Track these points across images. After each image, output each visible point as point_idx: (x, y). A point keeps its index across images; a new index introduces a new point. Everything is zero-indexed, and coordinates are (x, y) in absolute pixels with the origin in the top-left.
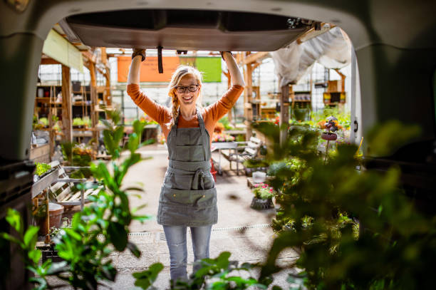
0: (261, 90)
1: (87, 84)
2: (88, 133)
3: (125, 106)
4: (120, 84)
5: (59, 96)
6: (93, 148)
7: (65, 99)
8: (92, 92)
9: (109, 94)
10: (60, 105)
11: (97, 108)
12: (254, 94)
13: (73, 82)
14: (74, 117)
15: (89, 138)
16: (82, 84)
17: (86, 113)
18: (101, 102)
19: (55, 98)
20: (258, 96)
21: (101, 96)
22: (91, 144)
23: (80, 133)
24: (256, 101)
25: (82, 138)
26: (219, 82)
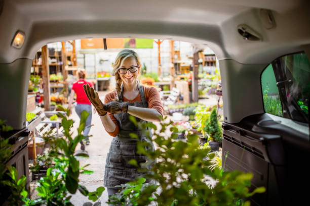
0: (182, 53)
1: (59, 50)
2: (60, 85)
3: (86, 65)
4: (82, 50)
5: (40, 59)
6: (65, 96)
7: (44, 60)
8: (62, 55)
9: (75, 57)
10: (41, 66)
11: (67, 68)
12: (176, 57)
13: (49, 49)
14: (51, 73)
15: (61, 88)
16: (56, 50)
17: (59, 70)
18: (69, 63)
19: (37, 60)
20: (179, 58)
21: (69, 58)
22: (63, 93)
23: (55, 85)
24: (178, 62)
25: (56, 89)
26: (152, 48)
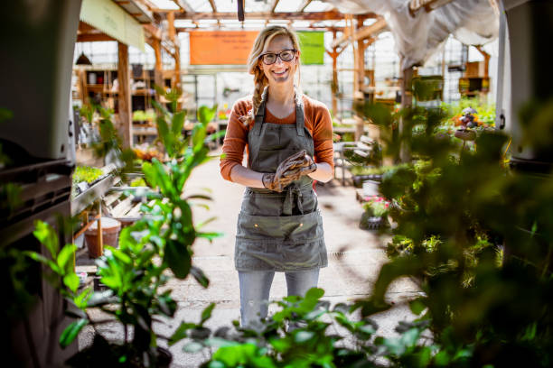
0: (377, 75)
1: (151, 68)
2: (152, 130)
3: (200, 95)
4: (192, 67)
5: (116, 82)
6: (159, 149)
7: (123, 87)
8: (156, 78)
9: (179, 80)
10: (116, 96)
11: (163, 99)
12: (366, 80)
13: (133, 65)
14: (134, 109)
15: (153, 137)
16: (145, 68)
17: (150, 105)
18: (168, 90)
19: (110, 86)
20: (372, 83)
21: (168, 83)
22: (156, 145)
23: (142, 131)
24: (369, 89)
25: (144, 137)
26: (321, 63)
